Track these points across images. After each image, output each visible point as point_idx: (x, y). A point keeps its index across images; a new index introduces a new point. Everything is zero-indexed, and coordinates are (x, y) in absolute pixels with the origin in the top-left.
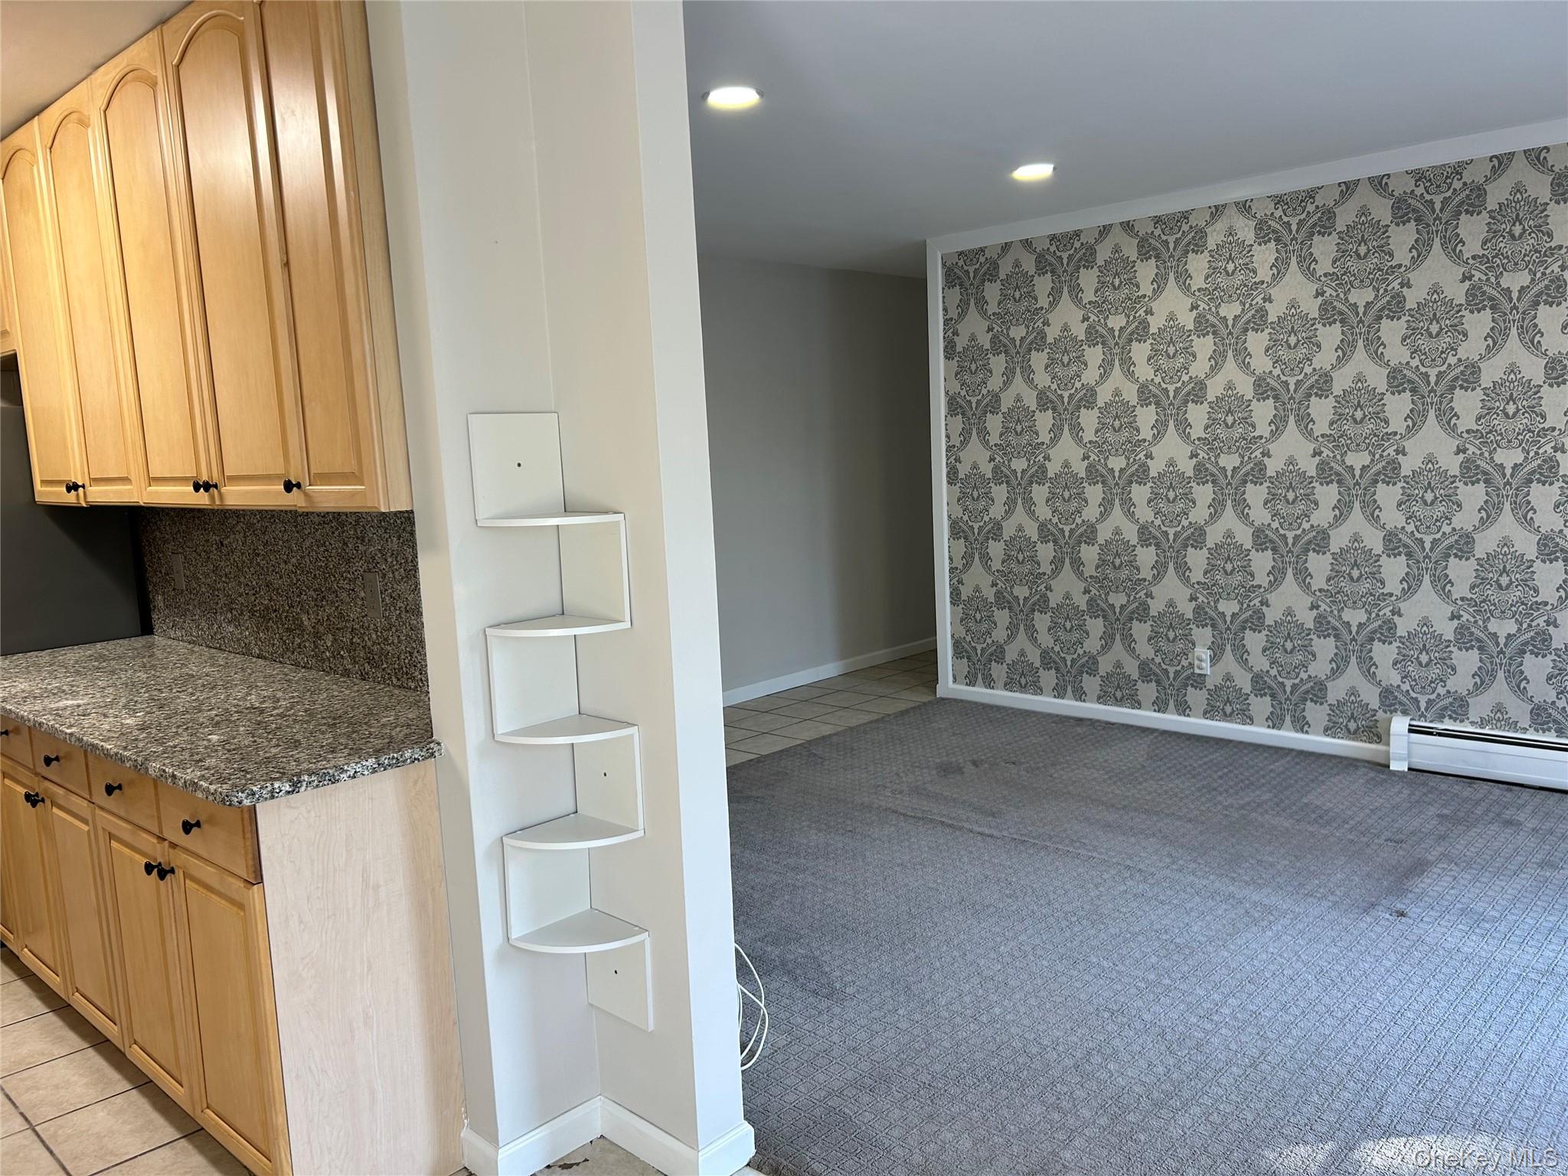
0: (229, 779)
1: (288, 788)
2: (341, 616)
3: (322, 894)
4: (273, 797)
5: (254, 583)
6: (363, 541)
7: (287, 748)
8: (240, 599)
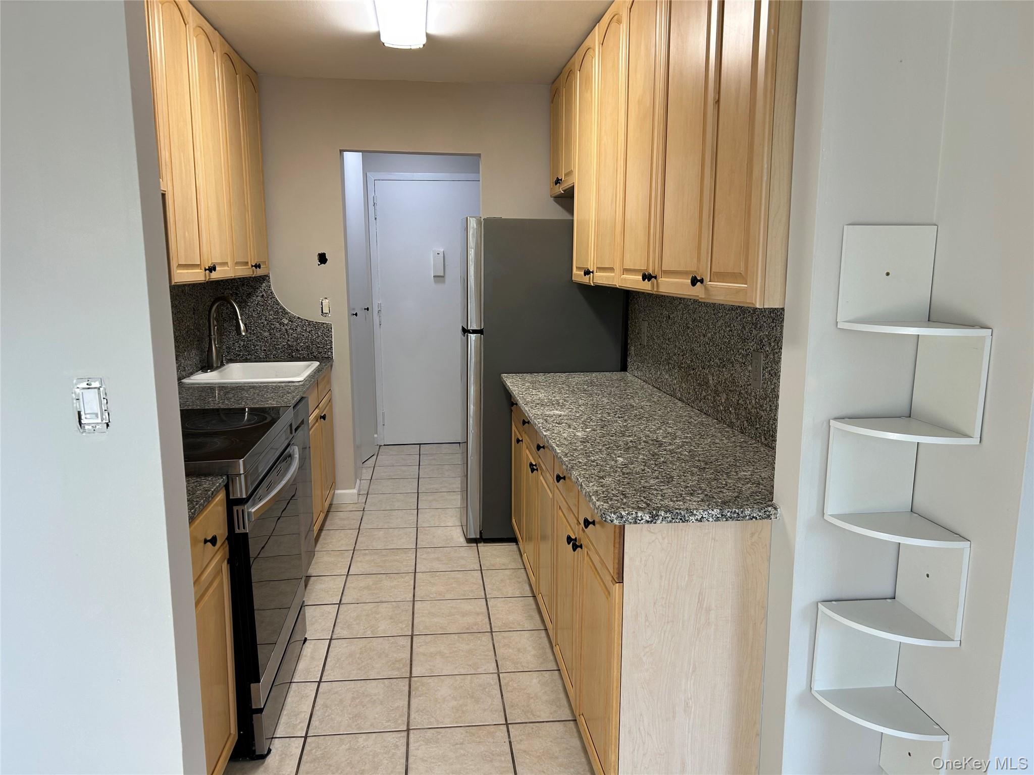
0: (611, 500)
1: (648, 518)
2: (733, 382)
3: (665, 603)
4: (635, 523)
5: (684, 347)
6: (756, 326)
7: (662, 482)
8: (674, 357)
